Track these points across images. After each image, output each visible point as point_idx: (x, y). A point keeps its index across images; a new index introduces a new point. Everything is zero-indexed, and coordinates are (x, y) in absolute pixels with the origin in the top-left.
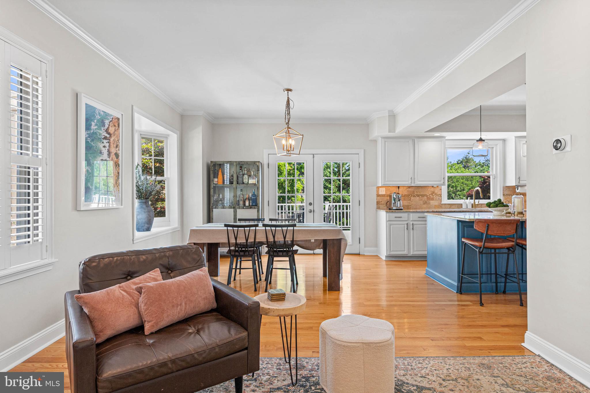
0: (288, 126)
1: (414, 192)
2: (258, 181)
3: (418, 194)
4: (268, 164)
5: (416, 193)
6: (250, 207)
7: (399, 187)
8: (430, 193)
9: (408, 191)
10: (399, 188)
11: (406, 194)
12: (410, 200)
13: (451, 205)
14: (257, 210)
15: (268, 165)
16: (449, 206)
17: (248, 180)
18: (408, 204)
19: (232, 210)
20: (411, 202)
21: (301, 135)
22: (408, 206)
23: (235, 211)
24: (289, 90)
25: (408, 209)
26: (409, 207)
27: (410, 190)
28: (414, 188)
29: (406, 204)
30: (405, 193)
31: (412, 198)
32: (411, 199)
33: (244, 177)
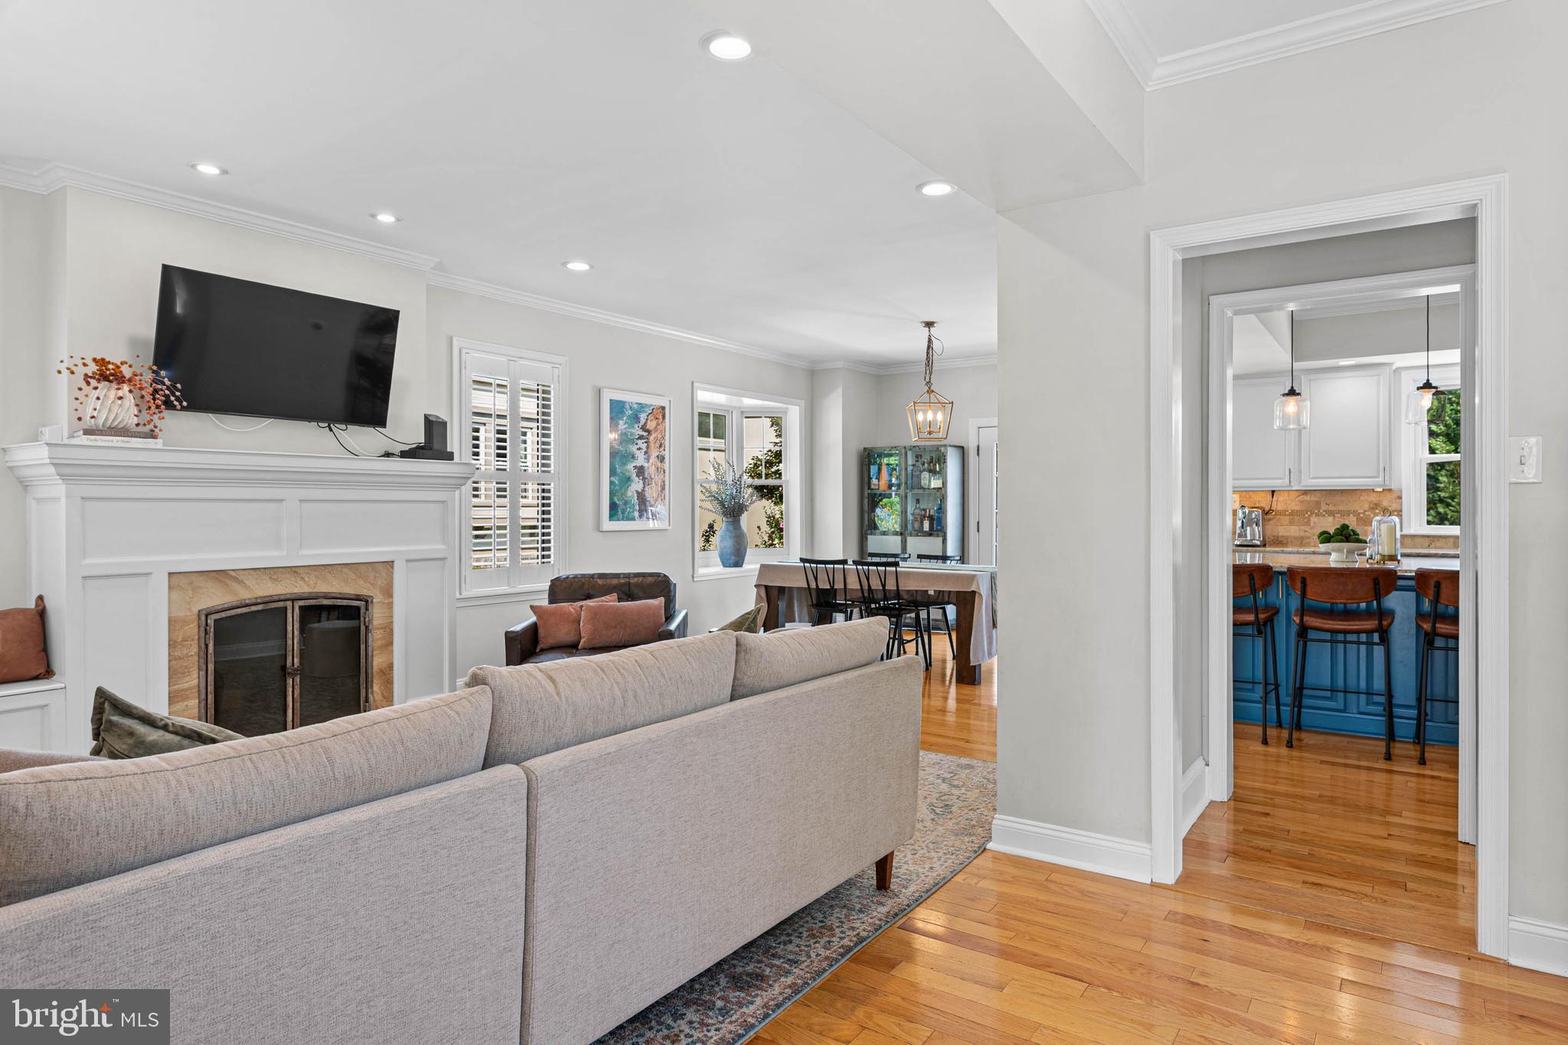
0: (929, 388)
1: (1318, 503)
2: (944, 484)
3: (1331, 508)
4: (978, 447)
5: (1324, 507)
6: (930, 534)
7: (1273, 492)
8: (1366, 506)
9: (1302, 502)
10: (1273, 495)
11: (1297, 508)
12: (1308, 523)
13: (1432, 539)
14: (941, 538)
15: (978, 450)
16: (1426, 542)
17: (930, 481)
18: (1302, 534)
19: (899, 538)
20: (1312, 528)
21: (950, 403)
22: (1302, 538)
23: (904, 540)
24: (929, 324)
25: (1302, 545)
26: (1304, 542)
27: (1307, 498)
28: (1318, 494)
29: (1297, 534)
30: (1295, 506)
31: (1314, 519)
32: (1309, 520)
33: (922, 476)
